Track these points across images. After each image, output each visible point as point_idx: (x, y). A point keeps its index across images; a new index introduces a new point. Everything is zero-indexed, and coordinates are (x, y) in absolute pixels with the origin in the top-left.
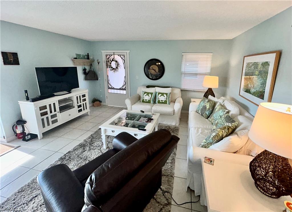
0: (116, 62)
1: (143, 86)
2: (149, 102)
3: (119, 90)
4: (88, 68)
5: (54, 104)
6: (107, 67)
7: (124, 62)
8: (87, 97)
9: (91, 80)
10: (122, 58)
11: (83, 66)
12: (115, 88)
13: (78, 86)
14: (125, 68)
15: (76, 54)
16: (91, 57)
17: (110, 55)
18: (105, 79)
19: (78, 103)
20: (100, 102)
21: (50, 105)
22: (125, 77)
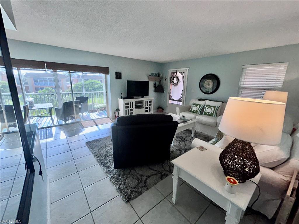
0: (177, 78)
1: (197, 99)
2: (196, 112)
3: (177, 102)
4: (157, 83)
5: (133, 103)
6: (171, 83)
7: (184, 78)
8: (152, 103)
9: (159, 92)
10: (182, 75)
11: (154, 81)
12: (174, 99)
13: (148, 95)
14: (183, 83)
15: (151, 73)
16: (161, 75)
17: (173, 73)
18: (168, 92)
19: (146, 106)
20: (163, 109)
21: (130, 103)
22: (183, 90)
